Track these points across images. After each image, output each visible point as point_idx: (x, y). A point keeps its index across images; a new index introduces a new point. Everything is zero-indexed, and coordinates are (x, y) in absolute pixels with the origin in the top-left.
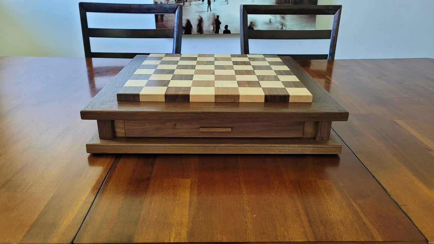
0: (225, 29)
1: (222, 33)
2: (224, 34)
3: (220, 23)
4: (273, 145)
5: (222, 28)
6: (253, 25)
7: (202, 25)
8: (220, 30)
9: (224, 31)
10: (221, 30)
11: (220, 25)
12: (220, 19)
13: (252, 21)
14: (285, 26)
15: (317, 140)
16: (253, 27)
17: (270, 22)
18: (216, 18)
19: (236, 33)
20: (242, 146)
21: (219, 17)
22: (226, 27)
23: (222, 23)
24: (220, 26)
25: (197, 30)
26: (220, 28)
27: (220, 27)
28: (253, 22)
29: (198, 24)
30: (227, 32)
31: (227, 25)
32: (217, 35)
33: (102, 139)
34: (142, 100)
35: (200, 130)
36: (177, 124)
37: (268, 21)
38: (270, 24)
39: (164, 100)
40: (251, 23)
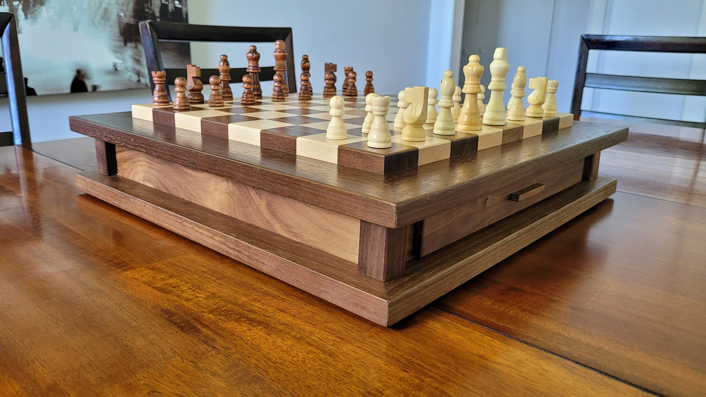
4: (583, 198)
6: (84, 76)
13: (81, 69)
14: (143, 77)
15: (592, 182)
16: (83, 79)
17: (116, 69)
19: (49, 93)
33: (391, 279)
34: (422, 161)
35: (520, 200)
36: (489, 197)
37: (111, 67)
38: (116, 74)
39: (449, 156)
40: (79, 72)
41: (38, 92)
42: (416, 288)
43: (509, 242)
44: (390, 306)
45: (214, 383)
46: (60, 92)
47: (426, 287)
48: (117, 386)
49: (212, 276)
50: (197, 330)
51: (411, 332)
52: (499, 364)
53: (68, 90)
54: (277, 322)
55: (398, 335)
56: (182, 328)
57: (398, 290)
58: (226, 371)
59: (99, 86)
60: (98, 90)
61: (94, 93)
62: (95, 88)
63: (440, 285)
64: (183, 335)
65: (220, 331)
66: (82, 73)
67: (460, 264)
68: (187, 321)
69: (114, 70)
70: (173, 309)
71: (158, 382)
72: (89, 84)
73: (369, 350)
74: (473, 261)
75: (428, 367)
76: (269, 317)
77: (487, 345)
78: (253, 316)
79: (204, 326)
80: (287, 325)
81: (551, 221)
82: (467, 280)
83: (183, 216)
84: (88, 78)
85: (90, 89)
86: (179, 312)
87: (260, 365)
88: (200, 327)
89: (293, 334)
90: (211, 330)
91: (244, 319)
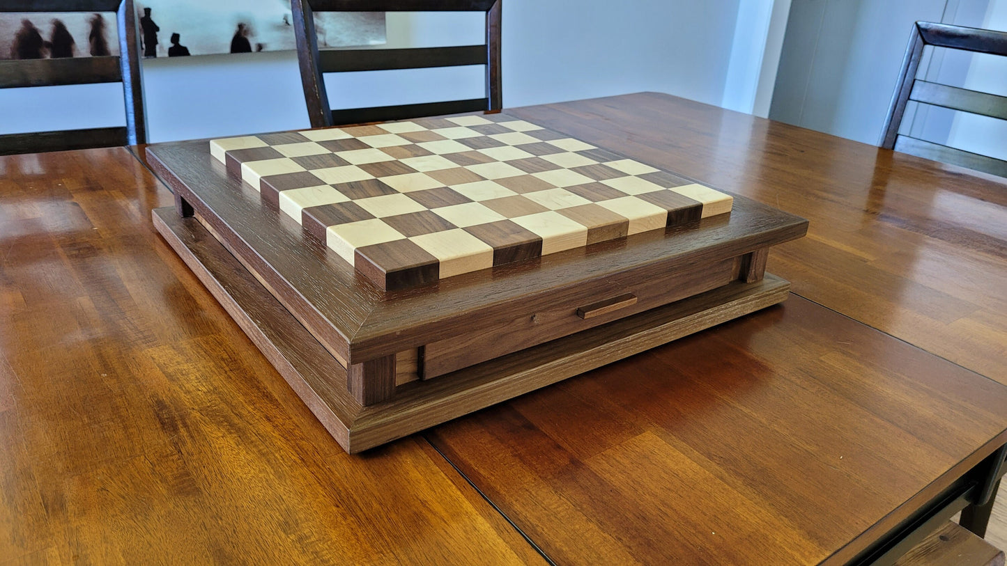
0: (172, 45)
1: (166, 55)
2: (171, 58)
3: (157, 29)
4: (705, 312)
5: (164, 42)
6: (246, 32)
7: (104, 37)
8: (158, 47)
9: (170, 49)
10: (161, 47)
11: (157, 33)
12: (155, 18)
13: (244, 22)
14: (321, 33)
15: (750, 284)
16: (246, 37)
17: (287, 23)
18: (143, 15)
19: (205, 53)
20: (659, 330)
21: (152, 12)
22: (175, 38)
23: (161, 29)
24: (156, 36)
25: (89, 50)
26: (159, 41)
27: (158, 38)
28: (245, 25)
29: (92, 31)
30: (178, 50)
31: (177, 32)
32: (151, 60)
33: (371, 405)
34: (444, 273)
35: (585, 318)
36: (537, 315)
37: (281, 20)
38: (287, 29)
39: (491, 265)
40: (240, 26)
41: (192, 52)
42: (391, 418)
43: (553, 368)
44: (352, 435)
45: (157, 489)
46: (217, 52)
47: (408, 417)
48: (77, 478)
49: (228, 365)
50: (175, 429)
51: (376, 464)
52: (434, 513)
53: (228, 50)
54: (255, 431)
55: (361, 465)
56: (163, 424)
57: (369, 419)
58: (176, 478)
59: (265, 44)
60: (263, 50)
61: (260, 53)
62: (260, 47)
63: (433, 414)
64: (161, 433)
65: (195, 434)
66: (245, 28)
67: (464, 393)
68: (172, 419)
69: (284, 23)
70: (167, 402)
71: (112, 480)
72: (253, 43)
73: (320, 477)
74: (491, 389)
75: (361, 505)
76: (251, 424)
77: (440, 490)
78: (236, 420)
79: (185, 425)
80: (262, 436)
81: (639, 341)
82: (478, 409)
83: (224, 288)
84: (252, 35)
85: (254, 48)
86: (172, 405)
87: (209, 478)
88: (180, 426)
89: (261, 448)
90: (189, 431)
91: (226, 423)
